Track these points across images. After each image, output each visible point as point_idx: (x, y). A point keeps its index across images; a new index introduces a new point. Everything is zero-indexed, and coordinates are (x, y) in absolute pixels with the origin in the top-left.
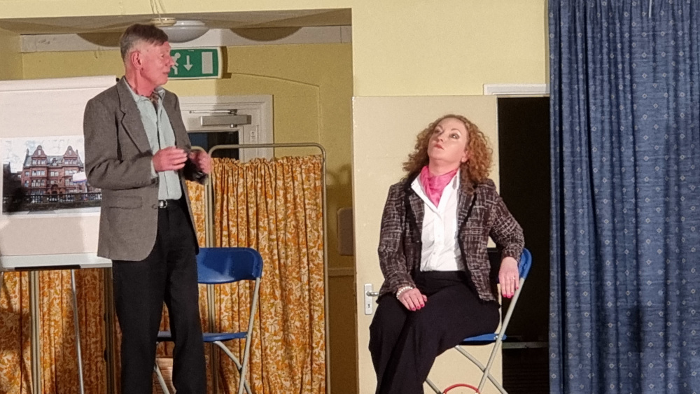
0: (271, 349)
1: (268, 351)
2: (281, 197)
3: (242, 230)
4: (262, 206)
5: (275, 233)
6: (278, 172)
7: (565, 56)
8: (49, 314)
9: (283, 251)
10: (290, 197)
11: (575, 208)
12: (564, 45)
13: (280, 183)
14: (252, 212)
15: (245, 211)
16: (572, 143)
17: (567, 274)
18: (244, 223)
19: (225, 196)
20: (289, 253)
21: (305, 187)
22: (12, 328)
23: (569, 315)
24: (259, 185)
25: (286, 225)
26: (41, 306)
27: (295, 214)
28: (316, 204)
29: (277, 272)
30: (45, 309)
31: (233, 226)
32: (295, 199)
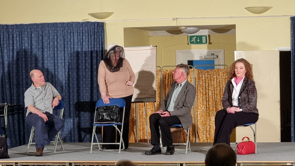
0: (212, 126)
1: (211, 127)
2: (215, 81)
3: (204, 90)
4: (210, 83)
5: (213, 91)
6: (215, 74)
8: (142, 116)
9: (216, 97)
10: (218, 81)
13: (215, 76)
14: (207, 85)
15: (205, 85)
18: (205, 88)
19: (199, 80)
20: (218, 97)
21: (222, 78)
24: (209, 77)
25: (217, 89)
26: (139, 113)
27: (219, 86)
29: (214, 103)
30: (141, 114)
31: (201, 89)
32: (219, 81)
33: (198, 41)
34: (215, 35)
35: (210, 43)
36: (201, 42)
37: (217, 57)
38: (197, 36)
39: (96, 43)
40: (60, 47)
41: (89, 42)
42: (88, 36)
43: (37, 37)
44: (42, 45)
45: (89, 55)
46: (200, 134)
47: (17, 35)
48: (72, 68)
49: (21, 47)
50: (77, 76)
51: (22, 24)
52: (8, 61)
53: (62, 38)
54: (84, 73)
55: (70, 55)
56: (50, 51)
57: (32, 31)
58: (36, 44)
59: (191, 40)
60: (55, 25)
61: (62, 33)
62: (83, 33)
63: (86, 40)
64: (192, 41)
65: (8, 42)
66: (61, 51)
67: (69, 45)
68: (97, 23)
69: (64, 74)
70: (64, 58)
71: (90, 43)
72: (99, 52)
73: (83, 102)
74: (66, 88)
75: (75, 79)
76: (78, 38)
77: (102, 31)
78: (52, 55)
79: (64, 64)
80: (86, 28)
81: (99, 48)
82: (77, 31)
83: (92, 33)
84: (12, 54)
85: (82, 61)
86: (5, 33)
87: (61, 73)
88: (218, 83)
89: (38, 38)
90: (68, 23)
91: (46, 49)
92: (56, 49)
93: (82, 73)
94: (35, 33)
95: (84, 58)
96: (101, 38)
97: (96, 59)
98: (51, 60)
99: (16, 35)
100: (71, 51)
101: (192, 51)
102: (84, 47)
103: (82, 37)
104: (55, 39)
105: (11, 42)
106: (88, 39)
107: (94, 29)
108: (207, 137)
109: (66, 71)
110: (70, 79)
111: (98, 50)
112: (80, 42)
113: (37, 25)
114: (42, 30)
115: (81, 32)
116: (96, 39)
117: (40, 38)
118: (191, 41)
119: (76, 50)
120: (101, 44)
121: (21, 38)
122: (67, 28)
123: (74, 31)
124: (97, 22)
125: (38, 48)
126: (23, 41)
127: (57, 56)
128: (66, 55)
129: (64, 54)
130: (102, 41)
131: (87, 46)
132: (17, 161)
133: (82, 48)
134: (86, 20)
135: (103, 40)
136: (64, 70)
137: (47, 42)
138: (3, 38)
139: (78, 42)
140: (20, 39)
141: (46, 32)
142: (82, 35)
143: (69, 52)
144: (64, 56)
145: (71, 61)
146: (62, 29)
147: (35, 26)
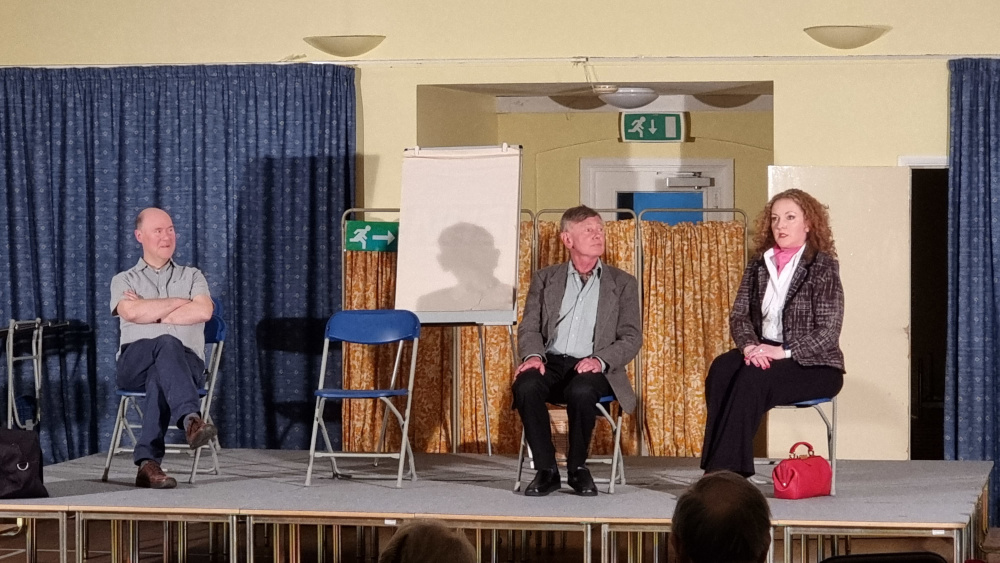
0: (693, 403)
1: (690, 405)
2: (705, 259)
3: (669, 290)
4: (688, 268)
5: (699, 293)
6: (704, 236)
7: (965, 129)
8: (471, 367)
9: (706, 310)
10: (714, 259)
11: (969, 277)
12: (965, 118)
13: (705, 246)
14: (678, 273)
15: (672, 272)
16: (970, 213)
17: (960, 339)
18: (671, 283)
19: (654, 257)
20: (712, 313)
21: (728, 250)
22: (433, 379)
23: (960, 379)
24: (686, 248)
25: (710, 286)
26: (463, 358)
27: (718, 275)
28: (738, 267)
29: (701, 330)
30: (467, 362)
31: (660, 286)
32: (718, 261)
33: (653, 130)
34: (703, 113)
35: (689, 139)
36: (660, 136)
37: (712, 182)
38: (649, 117)
39: (327, 131)
40: (215, 143)
41: (304, 128)
42: (304, 110)
43: (141, 110)
44: (157, 136)
45: (306, 170)
46: (656, 428)
47: (78, 101)
48: (249, 211)
49: (88, 142)
50: (265, 237)
51: (93, 68)
52: (48, 184)
53: (221, 113)
54: (288, 228)
55: (244, 169)
56: (180, 154)
57: (124, 89)
58: (136, 132)
59: (628, 126)
60: (198, 74)
61: (220, 97)
62: (286, 101)
63: (298, 123)
64: (633, 131)
65: (48, 124)
66: (216, 157)
67: (242, 136)
68: (331, 69)
69: (225, 229)
70: (224, 179)
71: (308, 132)
72: (338, 162)
73: (285, 320)
74: (231, 275)
75: (259, 245)
76: (270, 115)
77: (349, 96)
78: (186, 169)
79: (224, 197)
80: (298, 85)
81: (338, 148)
82: (270, 94)
83: (315, 98)
84: (59, 162)
85: (283, 190)
86: (39, 96)
87: (215, 226)
88: (712, 267)
89: (144, 114)
90: (240, 68)
91: (168, 150)
92: (199, 149)
93: (283, 225)
94: (133, 96)
95: (288, 180)
96: (343, 117)
97: (325, 183)
98: (183, 184)
99: (75, 104)
100: (248, 157)
101: (633, 161)
102: (289, 144)
103: (285, 111)
104: (199, 118)
105: (58, 125)
106: (304, 119)
107: (323, 87)
108: (674, 440)
109: (231, 220)
110: (245, 246)
111: (334, 154)
112: (277, 129)
113: (141, 71)
114: (157, 89)
115: (281, 97)
116: (327, 120)
117: (150, 115)
118: (630, 131)
119: (262, 153)
120: (343, 137)
121: (88, 112)
122: (236, 82)
123: (258, 93)
124: (334, 66)
125: (144, 145)
126: (96, 123)
127: (204, 171)
128: (230, 169)
129: (227, 166)
130: (346, 125)
131: (298, 143)
132: (72, 508)
133: (284, 148)
134: (298, 57)
135: (349, 123)
136: (224, 217)
137: (172, 126)
138: (34, 110)
139: (271, 129)
140: (85, 114)
141: (168, 93)
142: (285, 106)
143: (243, 160)
144: (227, 170)
145: (248, 187)
146: (219, 87)
147: (135, 76)
